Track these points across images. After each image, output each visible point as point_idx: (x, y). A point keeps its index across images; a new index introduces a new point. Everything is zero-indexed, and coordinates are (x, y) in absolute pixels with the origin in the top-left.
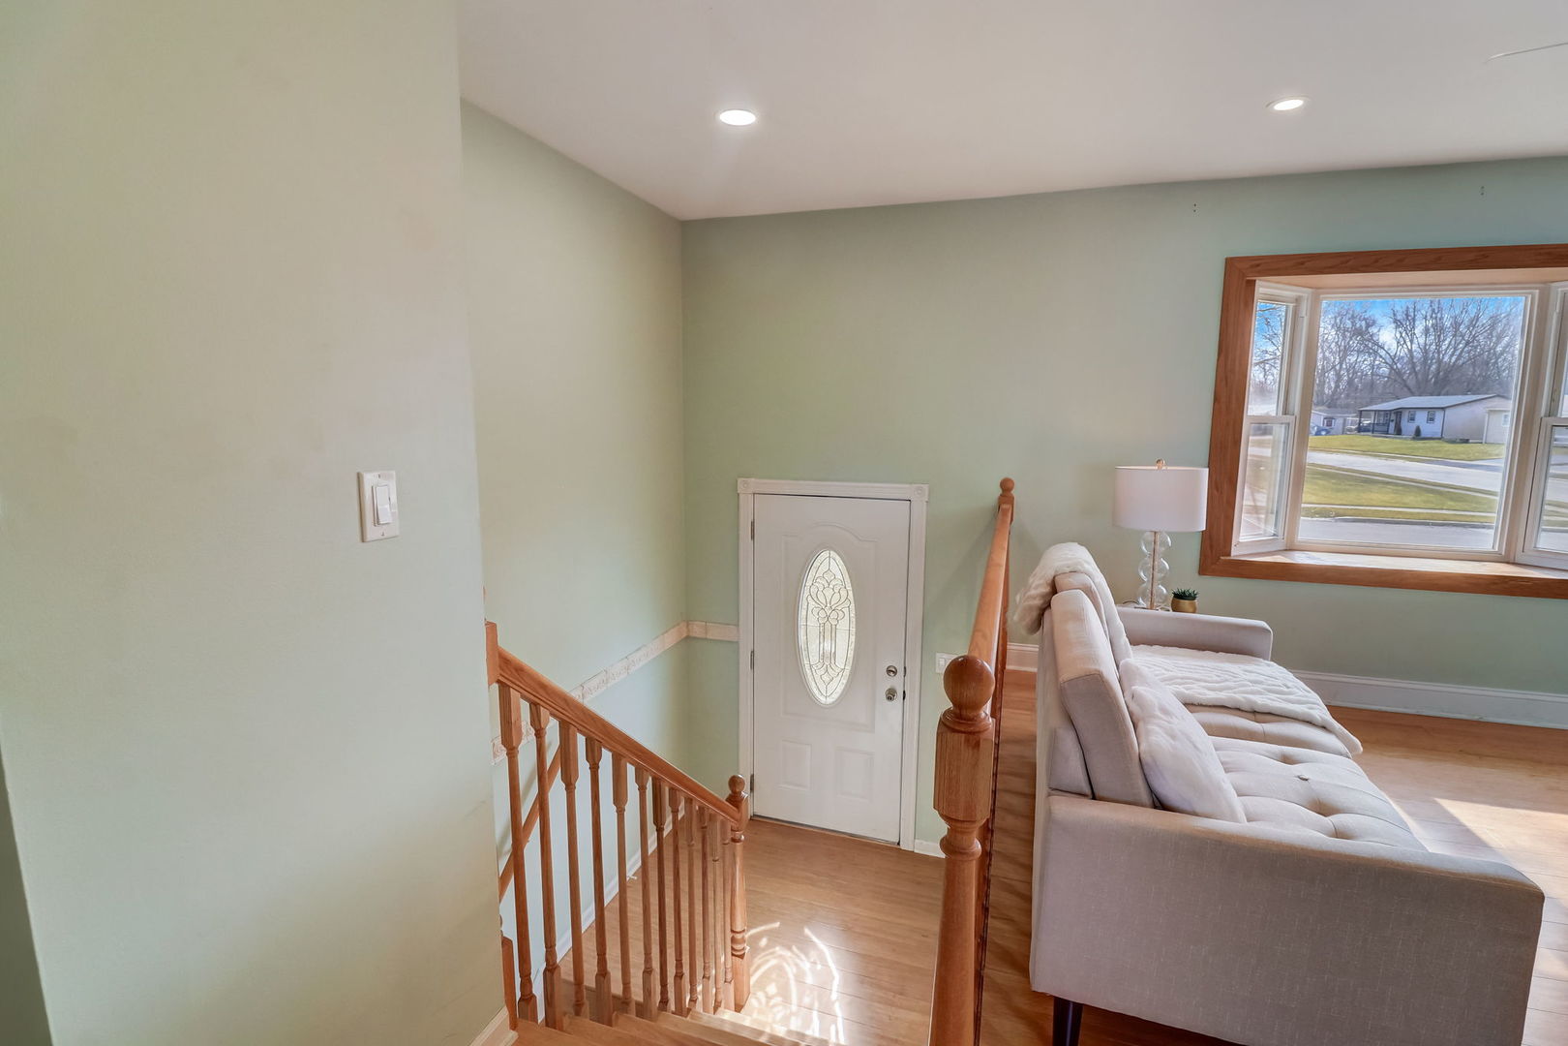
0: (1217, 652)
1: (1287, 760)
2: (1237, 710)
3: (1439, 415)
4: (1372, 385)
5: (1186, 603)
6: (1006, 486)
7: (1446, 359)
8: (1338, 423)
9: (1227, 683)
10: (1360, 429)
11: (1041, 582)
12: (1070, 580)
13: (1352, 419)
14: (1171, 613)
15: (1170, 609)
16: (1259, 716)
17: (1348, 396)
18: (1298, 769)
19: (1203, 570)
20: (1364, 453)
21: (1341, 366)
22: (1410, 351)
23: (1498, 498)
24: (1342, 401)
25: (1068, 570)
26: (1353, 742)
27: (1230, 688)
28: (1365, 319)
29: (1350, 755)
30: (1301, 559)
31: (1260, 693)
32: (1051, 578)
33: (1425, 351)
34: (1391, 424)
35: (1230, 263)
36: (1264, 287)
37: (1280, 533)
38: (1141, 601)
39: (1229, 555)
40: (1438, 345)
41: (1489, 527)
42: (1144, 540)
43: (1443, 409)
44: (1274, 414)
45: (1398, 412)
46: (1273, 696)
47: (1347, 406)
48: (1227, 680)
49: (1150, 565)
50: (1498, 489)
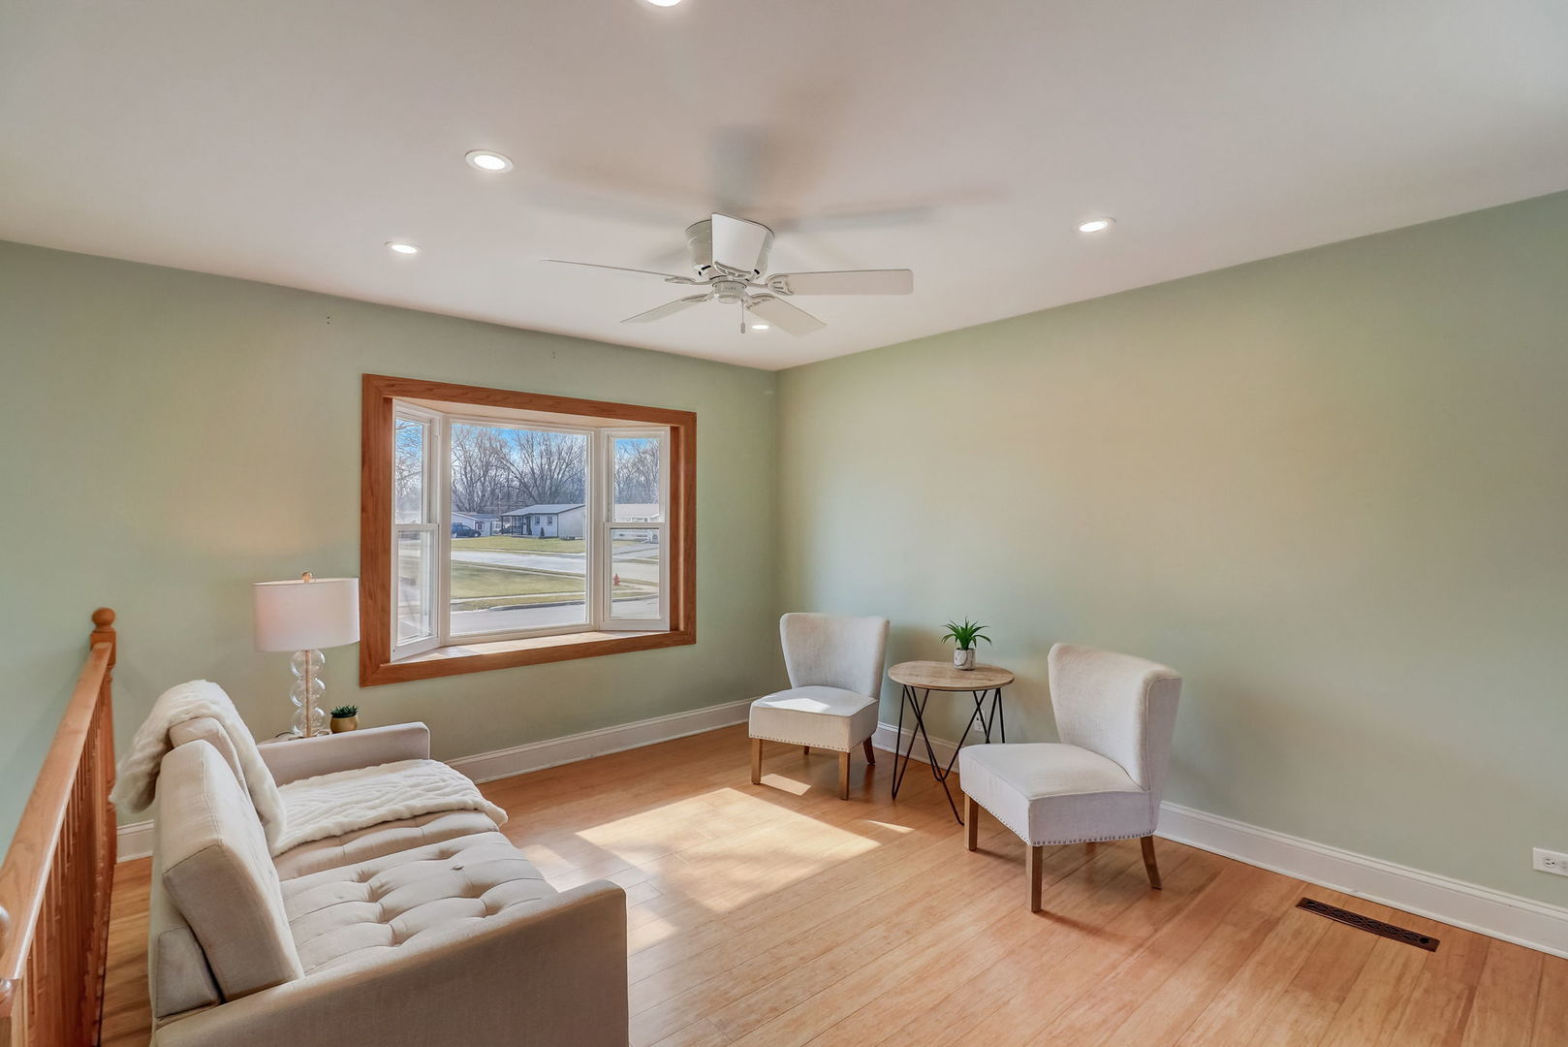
0: (378, 765)
1: (444, 855)
2: (398, 820)
3: (554, 518)
4: (508, 495)
5: (345, 722)
6: (102, 622)
7: (556, 476)
8: (486, 526)
9: (389, 796)
10: (504, 531)
11: (150, 739)
12: (190, 729)
13: (496, 522)
14: (332, 736)
15: (329, 730)
16: (419, 820)
17: (492, 504)
18: (454, 861)
19: (365, 680)
20: (507, 551)
21: (485, 479)
22: (532, 469)
23: (585, 579)
24: (489, 508)
25: (188, 717)
26: (498, 812)
27: (392, 800)
28: (499, 441)
29: (498, 828)
30: (453, 653)
31: (418, 795)
32: (164, 731)
33: (542, 470)
34: (523, 527)
35: (367, 379)
36: (400, 405)
37: (435, 632)
38: (295, 729)
39: (389, 661)
40: (550, 466)
41: (582, 603)
42: (295, 661)
43: (557, 514)
44: (420, 523)
45: (528, 517)
46: (431, 795)
47: (493, 512)
48: (388, 793)
49: (303, 687)
50: (585, 573)
